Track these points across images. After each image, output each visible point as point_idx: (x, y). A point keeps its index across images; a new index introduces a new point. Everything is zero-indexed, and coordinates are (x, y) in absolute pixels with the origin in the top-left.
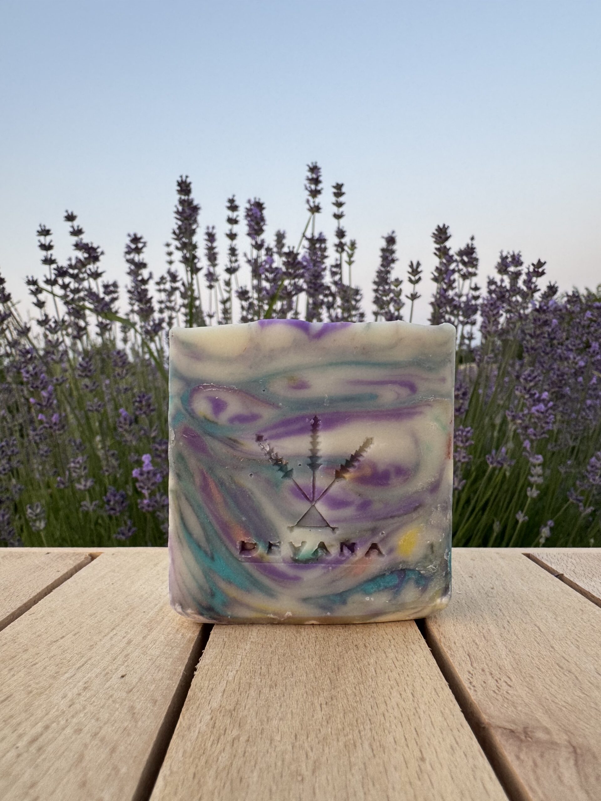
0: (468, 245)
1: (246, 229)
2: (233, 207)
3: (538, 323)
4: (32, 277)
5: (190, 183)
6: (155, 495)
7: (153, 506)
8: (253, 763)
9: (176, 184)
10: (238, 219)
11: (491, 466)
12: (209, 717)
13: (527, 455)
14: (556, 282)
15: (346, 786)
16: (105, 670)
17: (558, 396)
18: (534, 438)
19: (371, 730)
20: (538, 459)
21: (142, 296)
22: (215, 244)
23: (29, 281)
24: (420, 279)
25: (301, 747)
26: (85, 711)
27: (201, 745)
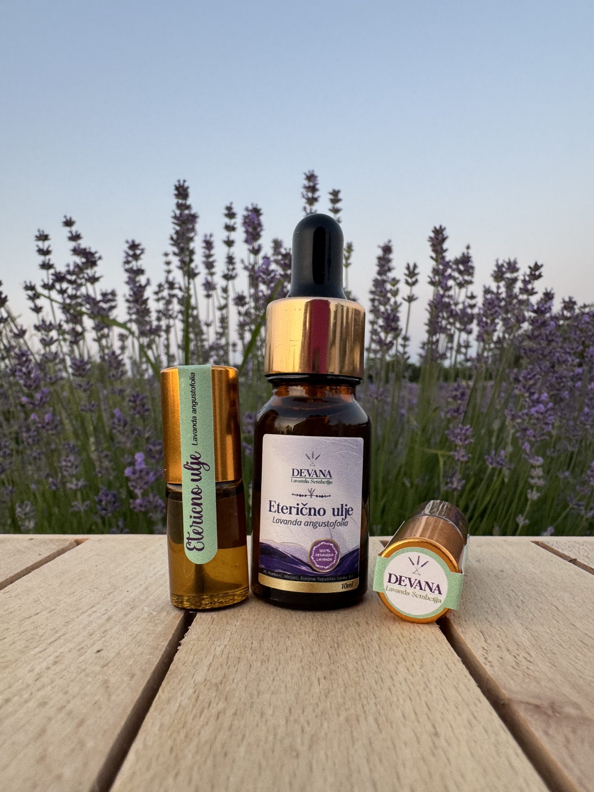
0: (463, 254)
1: (243, 236)
2: (231, 214)
3: (537, 324)
4: (30, 283)
5: (187, 188)
6: (148, 495)
7: (145, 506)
8: (240, 737)
9: (173, 188)
10: (236, 226)
11: (490, 467)
12: (191, 691)
13: (527, 457)
14: (552, 289)
15: (349, 763)
16: (79, 645)
17: (557, 399)
18: (533, 439)
19: (376, 704)
20: (538, 460)
21: (138, 296)
22: (213, 252)
23: (27, 286)
24: (416, 281)
25: (296, 721)
26: (53, 685)
27: (181, 718)
